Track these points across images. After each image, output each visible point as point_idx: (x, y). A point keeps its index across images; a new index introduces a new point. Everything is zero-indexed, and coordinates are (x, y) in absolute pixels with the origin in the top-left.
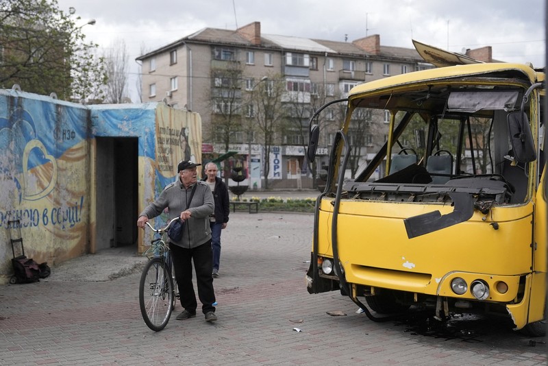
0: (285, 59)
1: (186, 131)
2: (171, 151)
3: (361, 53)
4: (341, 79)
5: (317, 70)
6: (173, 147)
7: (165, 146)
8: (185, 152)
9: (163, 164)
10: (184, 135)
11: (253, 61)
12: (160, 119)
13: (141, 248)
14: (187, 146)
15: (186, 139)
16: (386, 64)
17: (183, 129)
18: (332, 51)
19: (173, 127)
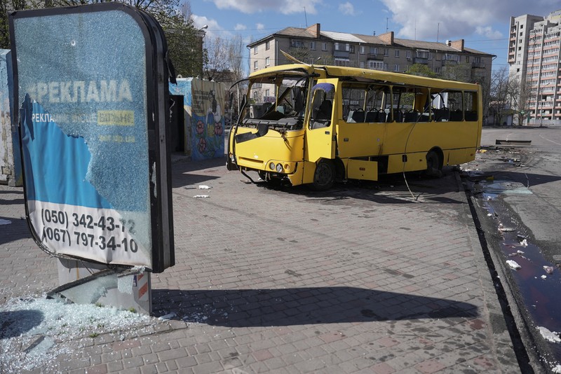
0: (334, 46)
1: (213, 92)
2: (203, 103)
3: (382, 43)
4: (369, 59)
5: (354, 53)
6: (204, 100)
7: (198, 100)
8: (213, 103)
9: (197, 109)
10: (212, 94)
11: (315, 47)
12: (194, 86)
13: (186, 152)
14: (214, 100)
15: (214, 96)
16: (397, 50)
17: (211, 91)
18: (364, 42)
19: (204, 90)
